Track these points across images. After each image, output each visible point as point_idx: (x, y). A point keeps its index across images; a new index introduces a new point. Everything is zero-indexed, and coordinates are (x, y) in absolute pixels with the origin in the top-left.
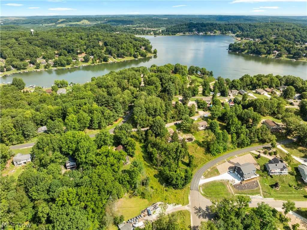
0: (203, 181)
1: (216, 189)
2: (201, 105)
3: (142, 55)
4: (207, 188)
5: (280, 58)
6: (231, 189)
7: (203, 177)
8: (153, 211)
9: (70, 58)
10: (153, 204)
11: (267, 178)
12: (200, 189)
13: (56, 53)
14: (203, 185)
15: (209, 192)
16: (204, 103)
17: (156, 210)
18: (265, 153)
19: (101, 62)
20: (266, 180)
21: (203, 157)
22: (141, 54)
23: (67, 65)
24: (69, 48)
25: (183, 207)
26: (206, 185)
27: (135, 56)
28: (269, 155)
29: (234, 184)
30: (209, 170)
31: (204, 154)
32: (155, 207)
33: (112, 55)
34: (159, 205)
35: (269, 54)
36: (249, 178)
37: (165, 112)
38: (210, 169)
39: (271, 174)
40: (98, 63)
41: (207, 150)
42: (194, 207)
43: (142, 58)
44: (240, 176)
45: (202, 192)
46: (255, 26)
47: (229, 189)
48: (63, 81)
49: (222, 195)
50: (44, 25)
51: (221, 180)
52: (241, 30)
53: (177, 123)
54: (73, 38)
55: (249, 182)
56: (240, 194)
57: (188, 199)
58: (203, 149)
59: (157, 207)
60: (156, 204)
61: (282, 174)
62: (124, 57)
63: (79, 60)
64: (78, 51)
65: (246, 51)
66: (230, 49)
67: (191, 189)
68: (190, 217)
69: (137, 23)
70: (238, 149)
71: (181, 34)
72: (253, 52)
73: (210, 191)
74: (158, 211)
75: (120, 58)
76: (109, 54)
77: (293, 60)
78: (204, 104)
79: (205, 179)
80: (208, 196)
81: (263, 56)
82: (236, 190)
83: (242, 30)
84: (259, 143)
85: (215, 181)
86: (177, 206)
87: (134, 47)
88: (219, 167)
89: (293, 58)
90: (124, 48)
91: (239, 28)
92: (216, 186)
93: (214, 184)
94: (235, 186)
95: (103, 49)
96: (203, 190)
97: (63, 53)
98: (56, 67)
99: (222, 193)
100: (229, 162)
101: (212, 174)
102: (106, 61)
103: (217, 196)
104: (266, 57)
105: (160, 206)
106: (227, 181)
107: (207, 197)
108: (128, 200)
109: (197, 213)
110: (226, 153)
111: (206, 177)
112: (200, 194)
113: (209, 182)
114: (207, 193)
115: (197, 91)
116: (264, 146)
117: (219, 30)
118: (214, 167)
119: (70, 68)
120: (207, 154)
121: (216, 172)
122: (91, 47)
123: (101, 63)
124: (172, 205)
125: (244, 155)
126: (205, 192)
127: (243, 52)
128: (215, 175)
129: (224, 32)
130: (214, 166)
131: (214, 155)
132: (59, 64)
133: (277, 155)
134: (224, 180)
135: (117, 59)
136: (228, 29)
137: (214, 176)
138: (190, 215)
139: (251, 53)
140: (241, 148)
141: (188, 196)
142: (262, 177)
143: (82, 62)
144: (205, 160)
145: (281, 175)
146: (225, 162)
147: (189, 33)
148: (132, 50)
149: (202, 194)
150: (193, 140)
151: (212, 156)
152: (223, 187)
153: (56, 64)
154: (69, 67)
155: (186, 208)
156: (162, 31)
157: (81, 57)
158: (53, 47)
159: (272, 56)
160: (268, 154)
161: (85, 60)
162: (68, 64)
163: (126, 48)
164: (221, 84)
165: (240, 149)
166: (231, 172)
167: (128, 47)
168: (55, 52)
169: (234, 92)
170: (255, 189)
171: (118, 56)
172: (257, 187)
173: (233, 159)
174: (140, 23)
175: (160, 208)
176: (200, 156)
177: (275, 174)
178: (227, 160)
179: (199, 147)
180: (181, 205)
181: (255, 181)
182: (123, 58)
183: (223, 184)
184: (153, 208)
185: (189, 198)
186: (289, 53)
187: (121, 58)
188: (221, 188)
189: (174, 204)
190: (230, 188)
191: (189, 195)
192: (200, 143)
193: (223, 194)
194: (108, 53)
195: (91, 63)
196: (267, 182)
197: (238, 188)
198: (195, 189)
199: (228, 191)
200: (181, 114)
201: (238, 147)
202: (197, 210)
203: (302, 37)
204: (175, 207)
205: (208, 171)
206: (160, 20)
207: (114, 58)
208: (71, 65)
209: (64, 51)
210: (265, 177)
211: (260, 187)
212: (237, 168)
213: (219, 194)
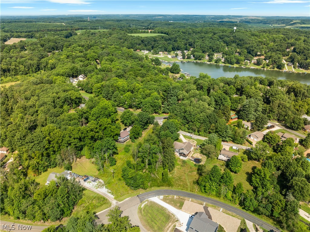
0: (157, 200)
1: (156, 215)
4: (151, 208)
6: (170, 229)
7: (162, 197)
8: (90, 181)
10: (97, 178)
12: (145, 202)
13: (238, 51)
14: (151, 202)
15: (148, 212)
17: (92, 182)
19: (274, 68)
21: (189, 184)
23: (236, 64)
25: (113, 199)
26: (153, 204)
29: (178, 228)
30: (176, 197)
31: (193, 182)
34: (99, 182)
38: (178, 197)
40: (270, 68)
45: (143, 205)
47: (168, 227)
49: (154, 224)
50: (273, 25)
51: (172, 214)
57: (125, 199)
58: (198, 177)
59: (95, 181)
60: (98, 179)
63: (252, 62)
64: (259, 53)
67: (139, 196)
68: (105, 209)
70: (237, 206)
73: (150, 211)
74: (92, 184)
75: (301, 69)
76: (291, 62)
79: (161, 200)
80: (143, 213)
85: (166, 209)
92: (160, 213)
94: (176, 230)
95: (288, 56)
96: (146, 206)
98: (225, 63)
99: (157, 223)
100: (206, 208)
101: (172, 203)
103: (150, 220)
106: (177, 220)
107: (141, 212)
110: (218, 199)
111: (164, 200)
112: (139, 205)
113: (160, 205)
118: (183, 199)
120: (195, 185)
123: (272, 69)
124: (107, 190)
126: (145, 208)
128: (175, 205)
134: (174, 216)
137: (172, 206)
138: (107, 208)
144: (187, 188)
146: (202, 204)
149: (140, 207)
150: (200, 164)
151: (199, 189)
152: (164, 220)
154: (236, 66)
155: (114, 202)
157: (256, 59)
161: (257, 63)
162: (238, 62)
165: (240, 208)
175: (96, 184)
176: (188, 181)
178: (206, 205)
180: (113, 197)
182: (307, 69)
184: (94, 179)
185: (127, 199)
187: (303, 69)
188: (162, 219)
190: (170, 227)
191: (130, 197)
192: (202, 170)
193: (156, 224)
195: (261, 67)
198: (141, 199)
199: (164, 227)
204: (107, 193)
205: (174, 196)
213: (152, 221)
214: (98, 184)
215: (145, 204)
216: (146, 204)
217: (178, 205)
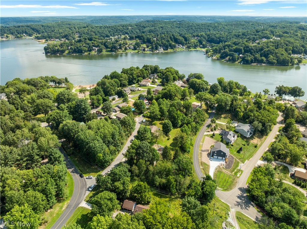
1: (222, 179)
5: (102, 53)
6: (227, 171)
15: (223, 185)
18: (212, 130)
20: (232, 150)
25: (231, 211)
35: (90, 51)
42: (234, 205)
44: (221, 158)
45: (220, 189)
46: (48, 26)
47: (226, 173)
51: (216, 170)
52: (35, 32)
57: (224, 203)
65: (67, 52)
66: (46, 53)
72: (75, 51)
77: (113, 53)
81: (86, 53)
82: (230, 170)
83: (38, 31)
85: (214, 173)
86: (230, 216)
88: (203, 160)
89: (111, 51)
91: (33, 29)
93: (217, 176)
99: (227, 179)
100: (203, 151)
104: (89, 54)
107: (226, 189)
109: (242, 208)
112: (221, 191)
116: (206, 126)
117: (10, 33)
121: (206, 166)
125: (204, 140)
127: (64, 53)
128: (208, 168)
129: (19, 35)
130: (200, 161)
136: (21, 32)
137: (209, 170)
138: (242, 214)
139: (73, 53)
140: (196, 135)
141: (220, 200)
146: (201, 153)
151: (188, 154)
159: (93, 53)
160: (214, 130)
166: (212, 158)
169: (127, 91)
170: (234, 161)
172: (233, 158)
173: (202, 147)
178: (200, 151)
183: (219, 171)
185: (223, 201)
186: (106, 48)
189: (227, 215)
196: (234, 151)
197: (229, 168)
199: (227, 175)
202: (238, 205)
203: (100, 33)
204: (231, 218)
210: (230, 148)
211: (235, 158)
212: (216, 152)
213: (228, 182)
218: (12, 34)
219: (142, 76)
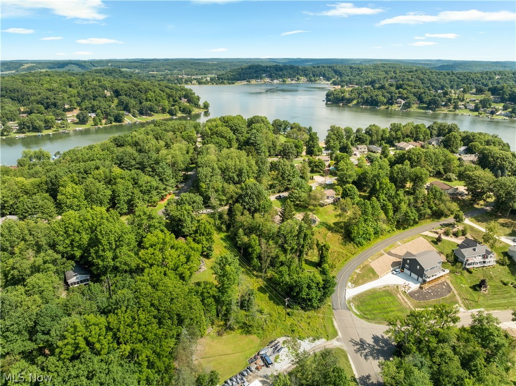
0: (351, 292)
1: (379, 304)
2: (316, 166)
3: (184, 111)
4: (364, 304)
5: (409, 109)
6: (406, 300)
7: (349, 284)
8: (274, 356)
9: (50, 117)
10: (272, 342)
11: (462, 274)
12: (350, 306)
13: (22, 110)
14: (354, 299)
15: (370, 311)
16: (321, 162)
17: (280, 354)
18: (446, 234)
19: (111, 123)
20: (462, 278)
21: (341, 250)
22: (182, 109)
23: (46, 129)
24: (48, 100)
25: (329, 342)
26: (359, 298)
27: (171, 113)
28: (453, 237)
29: (409, 291)
30: (358, 271)
31: (342, 244)
32: (276, 348)
33: (129, 112)
34: (284, 343)
35: (392, 104)
36: (434, 277)
37: (256, 175)
38: (360, 269)
39: (467, 267)
40: (105, 124)
41: (345, 238)
42: (350, 340)
43: (184, 115)
45: (355, 311)
46: (358, 68)
47: (402, 301)
48: (41, 152)
49: (393, 313)
51: (384, 287)
52: (338, 75)
53: (280, 196)
54: (54, 85)
55: (433, 284)
56: (423, 308)
57: (334, 326)
58: (339, 236)
59: (279, 348)
60: (276, 342)
61: (486, 265)
62: (153, 115)
63: (69, 121)
64: (66, 107)
65: (355, 102)
66: (328, 100)
67: (334, 307)
68: (348, 361)
69: (166, 69)
70: (397, 232)
71: (245, 82)
72: (366, 102)
73: (369, 308)
74: (283, 355)
75: (144, 117)
76: (124, 110)
77: (428, 111)
78: (320, 164)
79: (355, 287)
80: (369, 317)
81: (383, 107)
82: (415, 302)
83: (340, 74)
84: (432, 219)
85: (373, 289)
86: (317, 342)
87: (169, 98)
88: (375, 264)
89: (427, 108)
90: (151, 99)
91: (336, 72)
92: (378, 297)
93: (373, 295)
94: (412, 295)
95: (113, 102)
96: (358, 307)
97: (37, 110)
98: (23, 133)
99: (392, 309)
100: (390, 254)
101: (365, 278)
102: (120, 121)
103: (385, 315)
104: (387, 108)
105: (286, 345)
106: (395, 287)
107: (368, 319)
108: (216, 340)
109: (358, 351)
110: (379, 240)
111: (356, 283)
112: (353, 315)
113: (365, 292)
114: (367, 312)
115: (300, 147)
116: (442, 223)
117: (304, 75)
118: (366, 266)
119: (51, 134)
120: (347, 245)
121: (370, 274)
122: (90, 99)
123: (110, 125)
124: (307, 341)
125: (411, 240)
126: (361, 311)
127: (350, 103)
128: (371, 279)
129: (313, 79)
130: (366, 263)
131: (359, 245)
132: (28, 127)
133: (466, 236)
134: (389, 286)
135: (139, 117)
136: (319, 74)
137: (369, 282)
138: (346, 357)
139: (362, 105)
140: (404, 229)
141: (332, 322)
142: (453, 275)
143: (74, 123)
144: (346, 255)
145: (484, 267)
146: (382, 255)
147: (257, 80)
148: (166, 103)
149: (357, 315)
150: (317, 223)
151: (356, 246)
152: (391, 299)
153: (24, 128)
154: (50, 132)
155: (334, 344)
156: (212, 79)
157: (71, 116)
158: (15, 100)
159: (395, 107)
160: (451, 235)
161: (80, 120)
162: (48, 127)
163: (154, 100)
164: (339, 135)
165: (402, 231)
166: (397, 270)
167: (158, 98)
168: (20, 109)
169: (361, 149)
170: (447, 296)
171: (141, 113)
172: (449, 292)
173: (395, 248)
174: (172, 68)
175: (286, 349)
176: (335, 248)
177: (475, 266)
178: (385, 251)
179: (329, 234)
180: (324, 340)
181: (443, 282)
182: (150, 115)
183: (389, 292)
184: (271, 349)
185: (335, 324)
186: (420, 103)
187: (146, 116)
188: (388, 300)
189: (311, 338)
190: (403, 299)
191: (333, 319)
192: (330, 226)
193: (394, 311)
194: (122, 108)
196: (464, 282)
197: (418, 298)
198: (342, 307)
199: (401, 304)
200: (286, 178)
201: (398, 228)
202: (357, 344)
203: (432, 82)
204: (314, 345)
205: (356, 272)
206: (205, 64)
207: (135, 117)
208: (53, 129)
209: (39, 106)
210: (458, 273)
211: (456, 292)
212: (408, 261)
213: (387, 313)
214: (289, 347)
215: (353, 308)
216: (355, 307)
217: (371, 275)
218: (306, 75)
219: (413, 137)
